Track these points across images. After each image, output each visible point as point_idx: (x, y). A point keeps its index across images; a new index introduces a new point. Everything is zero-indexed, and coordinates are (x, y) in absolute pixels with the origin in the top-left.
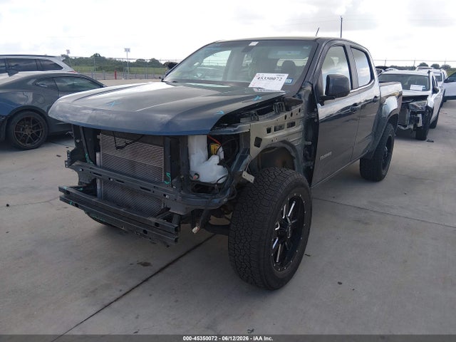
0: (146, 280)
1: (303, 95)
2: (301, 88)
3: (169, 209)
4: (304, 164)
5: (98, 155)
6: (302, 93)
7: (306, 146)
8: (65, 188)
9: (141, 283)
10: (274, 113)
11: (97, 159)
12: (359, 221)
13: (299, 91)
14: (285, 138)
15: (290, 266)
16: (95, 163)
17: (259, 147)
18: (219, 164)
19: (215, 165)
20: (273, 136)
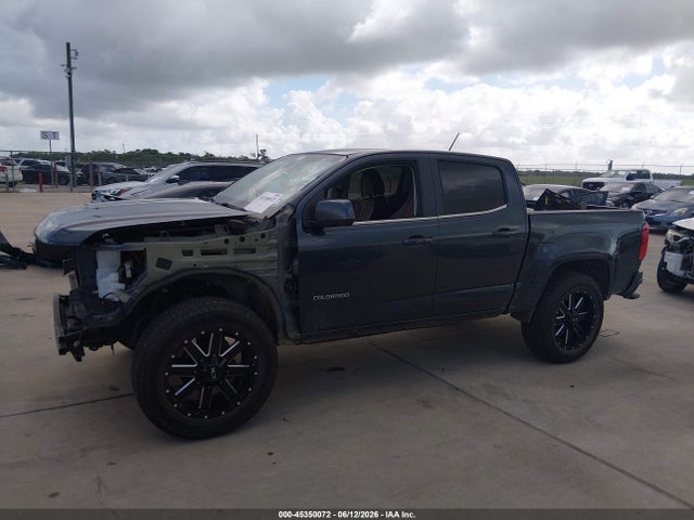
9: (87, 403)
14: (231, 265)
17: (167, 268)
18: (120, 282)
19: (113, 282)
20: (196, 260)
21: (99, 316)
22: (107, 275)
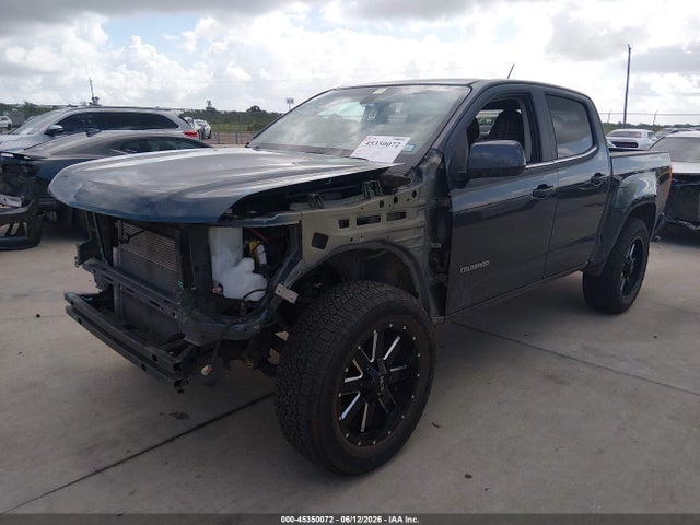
0: (172, 440)
1: (424, 171)
2: (423, 160)
3: (184, 336)
4: (430, 279)
5: (115, 250)
6: (424, 167)
7: (433, 250)
8: (71, 296)
9: (162, 444)
10: (362, 196)
11: (114, 257)
12: (551, 377)
13: (419, 164)
14: (384, 237)
15: (385, 441)
16: (111, 262)
17: (323, 247)
18: (255, 272)
19: (247, 272)
20: (353, 232)
21: (242, 326)
22: (237, 263)
